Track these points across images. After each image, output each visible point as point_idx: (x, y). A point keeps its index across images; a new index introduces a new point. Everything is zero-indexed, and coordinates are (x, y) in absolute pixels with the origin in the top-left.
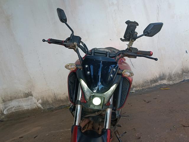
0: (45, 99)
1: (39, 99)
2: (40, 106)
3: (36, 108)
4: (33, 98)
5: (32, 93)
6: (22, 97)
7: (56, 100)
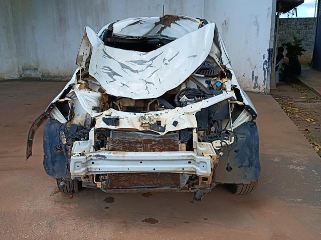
1: (41, 73)
2: (40, 77)
3: (38, 77)
6: (32, 70)
7: (49, 76)
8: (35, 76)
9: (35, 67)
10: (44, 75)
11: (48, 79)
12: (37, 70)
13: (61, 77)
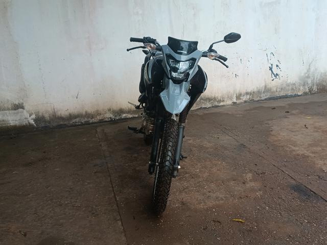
0: (40, 114)
1: (32, 113)
2: (32, 122)
3: (27, 125)
4: (25, 111)
5: (24, 105)
6: (8, 109)
7: (55, 117)
8: (17, 123)
9: (17, 102)
10: (43, 117)
11: (55, 124)
12: (23, 108)
13: (87, 115)
